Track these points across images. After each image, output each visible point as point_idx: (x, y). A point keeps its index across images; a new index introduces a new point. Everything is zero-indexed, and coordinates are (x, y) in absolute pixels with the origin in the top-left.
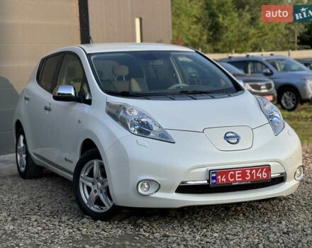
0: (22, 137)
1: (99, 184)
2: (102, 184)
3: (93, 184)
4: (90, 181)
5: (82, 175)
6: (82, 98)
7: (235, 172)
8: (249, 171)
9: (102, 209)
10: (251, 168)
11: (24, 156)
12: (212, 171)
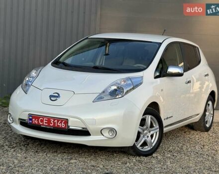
10: (54, 119)
12: (30, 115)
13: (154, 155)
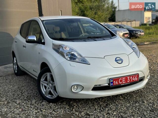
0: (15, 58)
1: (51, 85)
2: (52, 84)
3: (47, 84)
4: (45, 83)
5: (42, 80)
6: (40, 41)
7: (122, 78)
8: (129, 78)
9: (52, 97)
10: (130, 76)
11: (16, 66)
12: (111, 79)
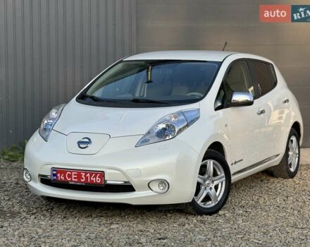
8: (84, 174)
10: (86, 172)
12: (54, 169)
13: (221, 212)
